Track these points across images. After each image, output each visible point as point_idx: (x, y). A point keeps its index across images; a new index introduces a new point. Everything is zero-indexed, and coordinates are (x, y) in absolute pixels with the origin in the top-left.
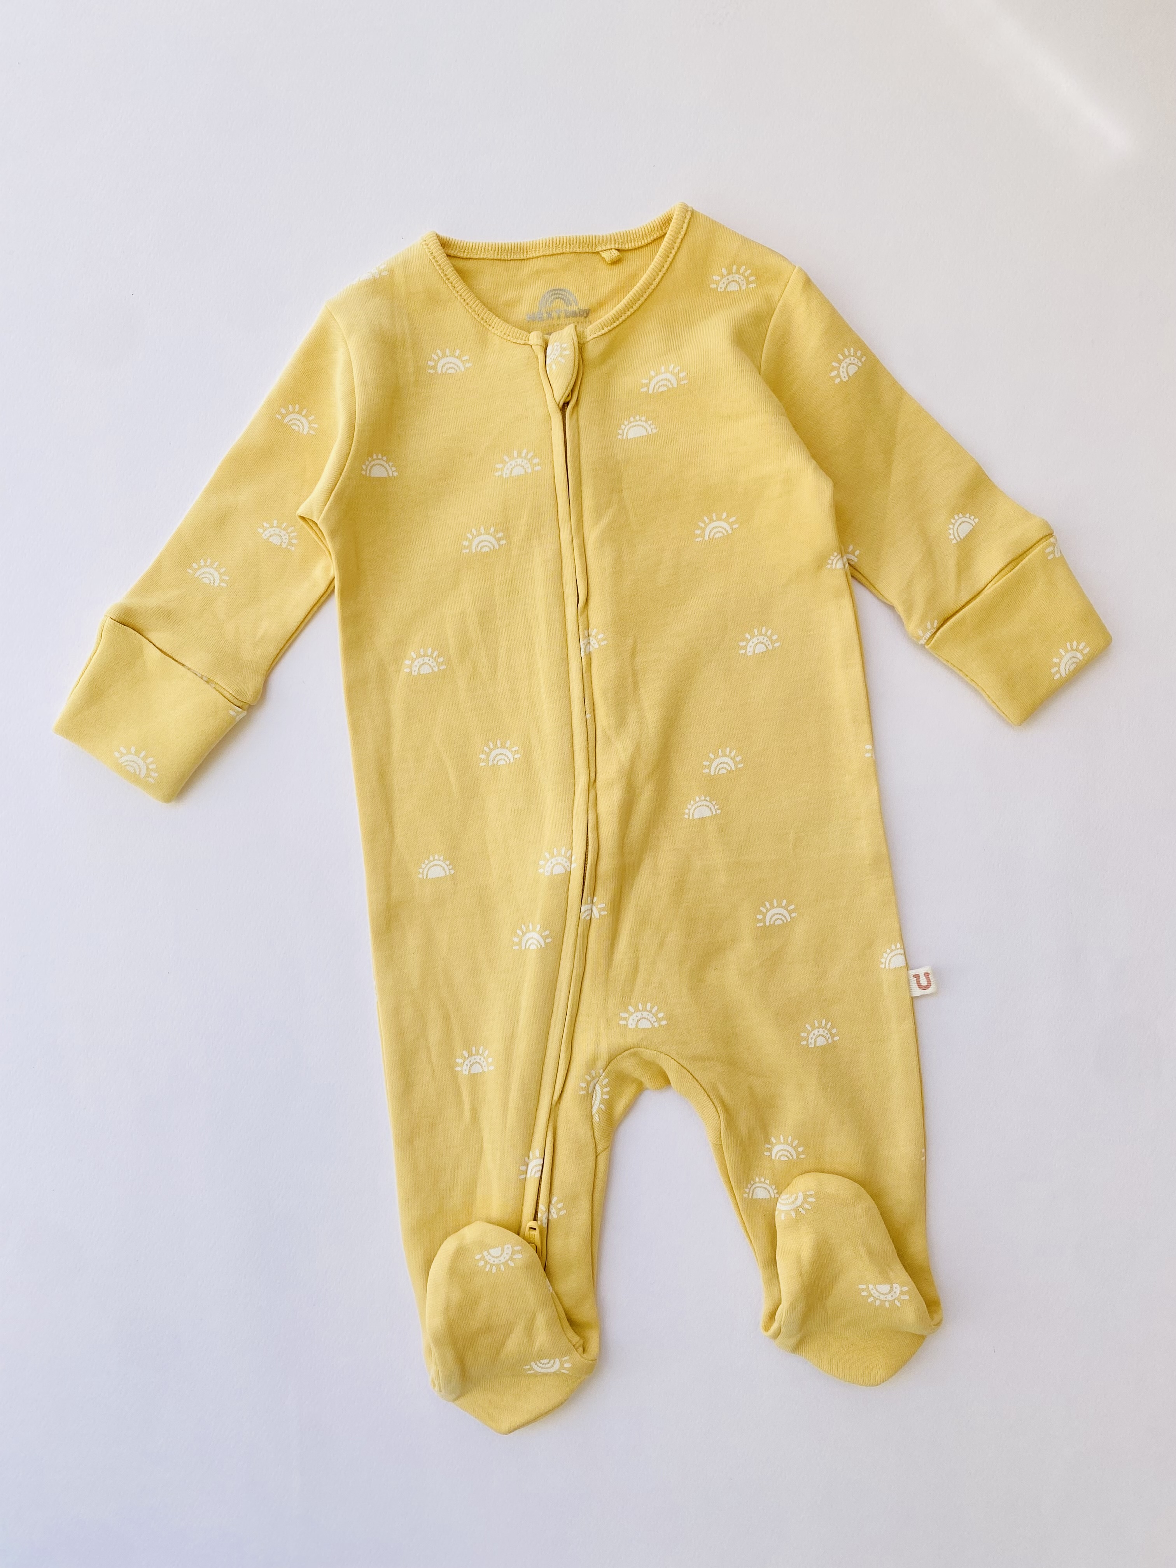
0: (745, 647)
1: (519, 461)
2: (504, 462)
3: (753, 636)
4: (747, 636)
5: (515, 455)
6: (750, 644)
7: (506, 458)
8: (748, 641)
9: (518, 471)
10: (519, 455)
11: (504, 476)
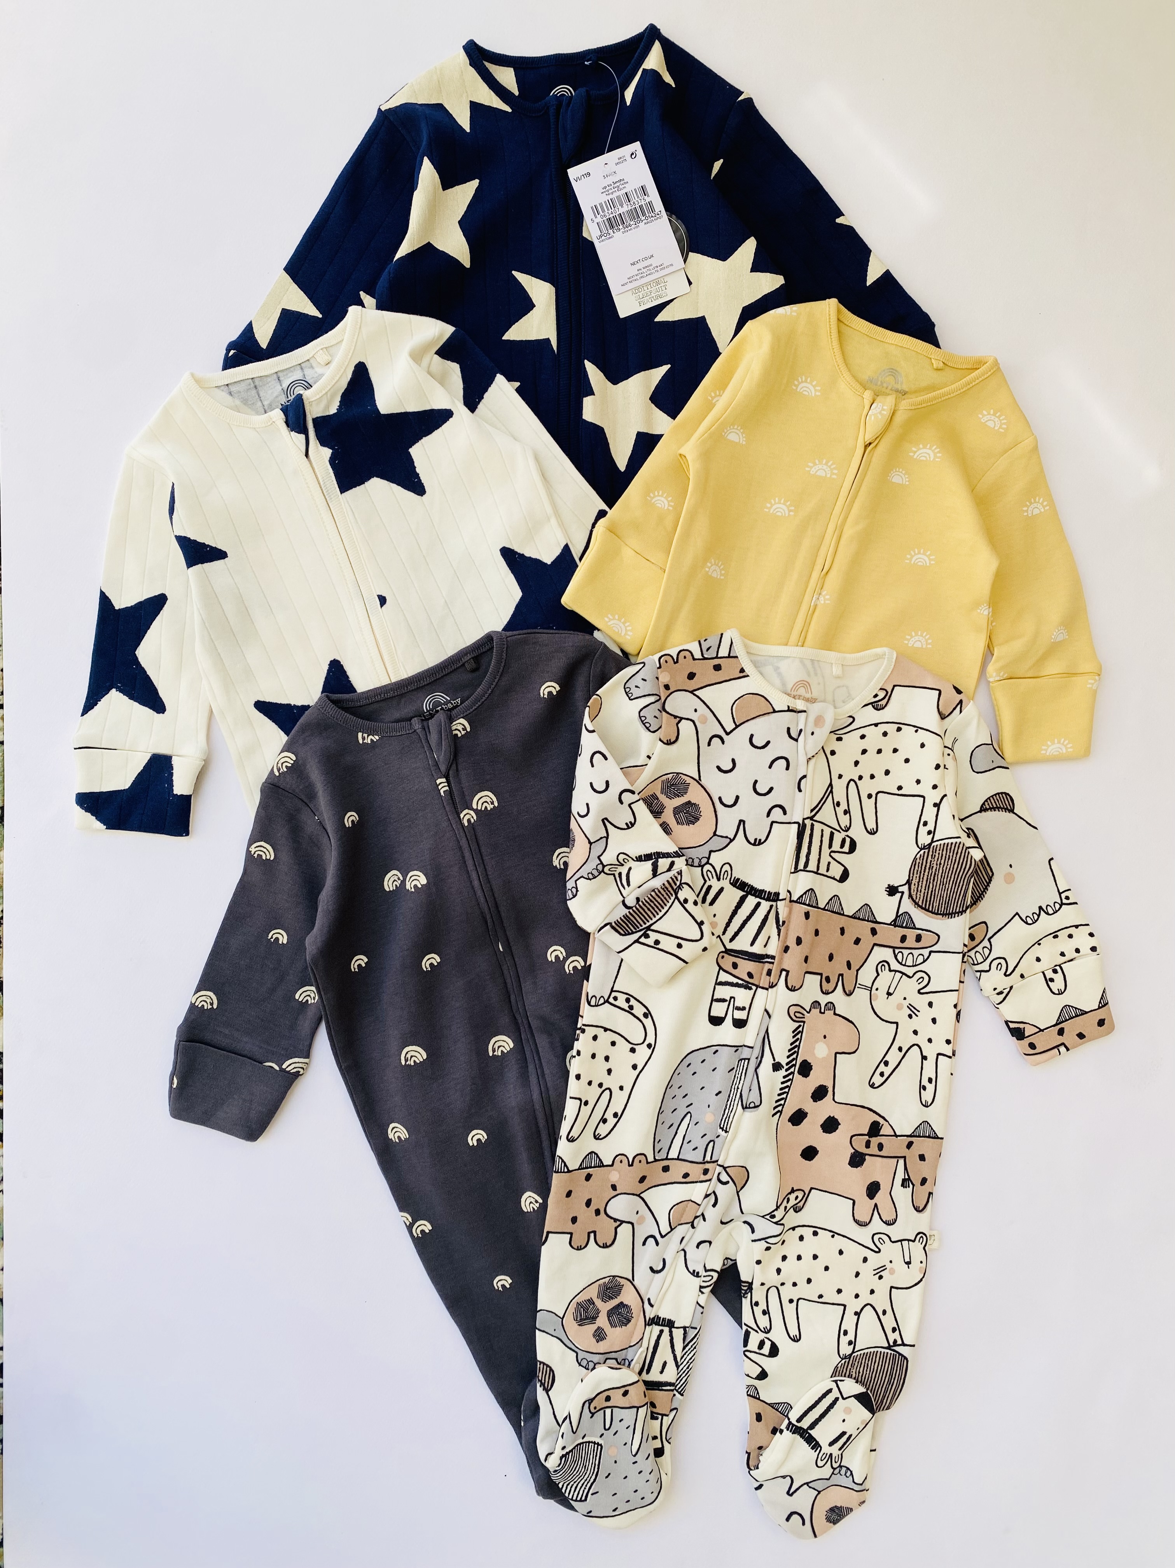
0: (909, 640)
1: (825, 467)
2: (815, 464)
3: (916, 635)
4: (913, 634)
5: (824, 463)
6: (913, 639)
7: (817, 462)
8: (912, 637)
9: (821, 473)
10: (826, 464)
11: (811, 472)
